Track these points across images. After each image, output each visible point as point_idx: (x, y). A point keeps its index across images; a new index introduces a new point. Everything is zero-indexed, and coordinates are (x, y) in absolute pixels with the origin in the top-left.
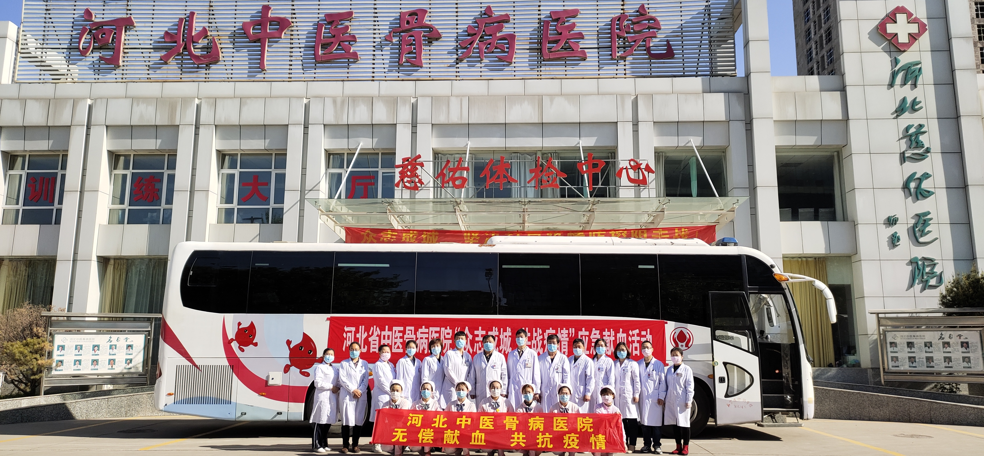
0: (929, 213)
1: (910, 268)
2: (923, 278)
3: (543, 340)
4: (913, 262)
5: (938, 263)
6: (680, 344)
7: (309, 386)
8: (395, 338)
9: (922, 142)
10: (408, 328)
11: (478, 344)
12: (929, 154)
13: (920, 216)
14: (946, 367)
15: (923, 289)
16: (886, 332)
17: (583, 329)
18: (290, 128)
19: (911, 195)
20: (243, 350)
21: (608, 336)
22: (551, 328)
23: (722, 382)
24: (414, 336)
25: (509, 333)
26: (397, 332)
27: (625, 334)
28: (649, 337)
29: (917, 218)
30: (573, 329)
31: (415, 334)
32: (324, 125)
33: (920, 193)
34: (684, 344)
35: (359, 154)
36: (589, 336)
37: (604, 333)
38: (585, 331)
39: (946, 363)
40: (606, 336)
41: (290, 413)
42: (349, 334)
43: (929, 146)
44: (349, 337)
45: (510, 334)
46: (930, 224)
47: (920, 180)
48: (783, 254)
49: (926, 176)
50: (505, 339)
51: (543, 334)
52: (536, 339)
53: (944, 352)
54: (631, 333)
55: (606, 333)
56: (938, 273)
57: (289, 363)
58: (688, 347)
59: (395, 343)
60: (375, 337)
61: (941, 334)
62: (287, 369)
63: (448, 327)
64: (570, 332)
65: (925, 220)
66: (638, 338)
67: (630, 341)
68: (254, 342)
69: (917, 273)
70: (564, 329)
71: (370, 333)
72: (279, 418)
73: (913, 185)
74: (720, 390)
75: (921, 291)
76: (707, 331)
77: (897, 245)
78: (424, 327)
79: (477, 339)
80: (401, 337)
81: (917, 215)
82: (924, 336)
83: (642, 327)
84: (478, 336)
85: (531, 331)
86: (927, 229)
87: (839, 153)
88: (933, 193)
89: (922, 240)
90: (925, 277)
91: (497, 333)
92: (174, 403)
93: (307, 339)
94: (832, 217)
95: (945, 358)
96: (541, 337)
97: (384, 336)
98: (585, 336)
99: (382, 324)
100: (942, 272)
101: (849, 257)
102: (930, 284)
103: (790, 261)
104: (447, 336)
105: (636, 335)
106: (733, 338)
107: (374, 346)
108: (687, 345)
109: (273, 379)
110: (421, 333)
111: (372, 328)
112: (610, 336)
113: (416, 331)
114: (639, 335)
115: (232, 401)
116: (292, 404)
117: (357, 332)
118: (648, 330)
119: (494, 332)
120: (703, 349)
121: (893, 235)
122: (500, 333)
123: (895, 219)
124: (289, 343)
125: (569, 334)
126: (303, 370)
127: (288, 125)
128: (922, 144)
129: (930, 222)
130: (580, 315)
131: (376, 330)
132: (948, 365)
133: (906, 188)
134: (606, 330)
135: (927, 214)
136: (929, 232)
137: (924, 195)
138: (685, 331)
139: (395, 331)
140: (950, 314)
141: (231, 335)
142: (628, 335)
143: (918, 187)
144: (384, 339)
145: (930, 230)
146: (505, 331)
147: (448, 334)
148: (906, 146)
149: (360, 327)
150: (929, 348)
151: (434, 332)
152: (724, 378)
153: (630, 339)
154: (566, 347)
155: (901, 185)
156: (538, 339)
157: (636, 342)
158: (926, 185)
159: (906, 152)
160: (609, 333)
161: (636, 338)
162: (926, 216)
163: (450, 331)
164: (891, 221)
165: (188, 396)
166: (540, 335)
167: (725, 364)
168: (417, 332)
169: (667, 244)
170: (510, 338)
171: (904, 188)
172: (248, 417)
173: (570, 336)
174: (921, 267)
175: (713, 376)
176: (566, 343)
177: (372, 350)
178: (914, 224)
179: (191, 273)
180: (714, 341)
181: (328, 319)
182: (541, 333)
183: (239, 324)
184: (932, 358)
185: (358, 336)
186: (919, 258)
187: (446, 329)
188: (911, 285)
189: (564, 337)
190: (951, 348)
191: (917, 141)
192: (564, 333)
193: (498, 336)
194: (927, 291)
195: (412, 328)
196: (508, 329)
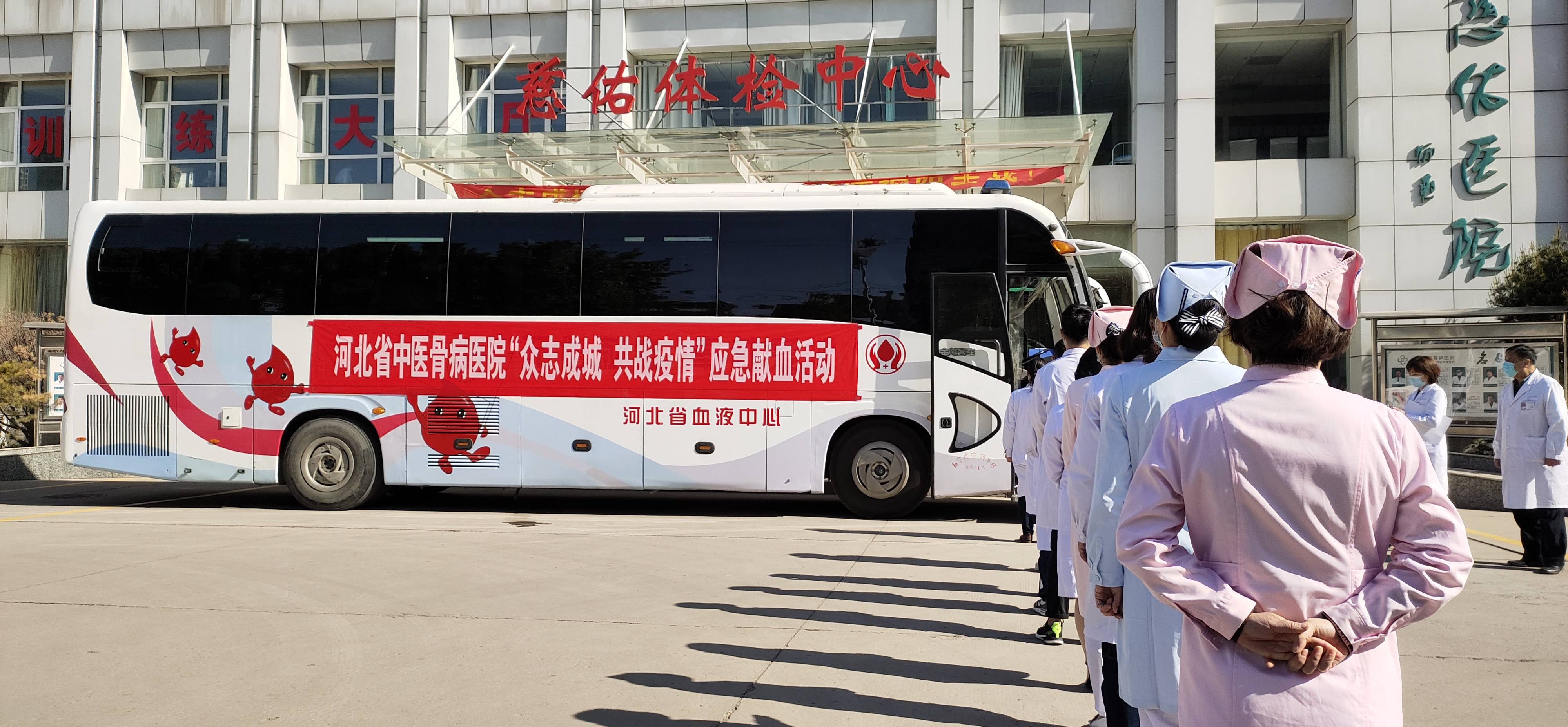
0: (1493, 139)
1: (1449, 238)
2: (1471, 257)
3: (653, 356)
4: (1456, 228)
5: (1502, 230)
6: (882, 363)
7: (284, 429)
8: (415, 354)
9: (1492, 7)
10: (436, 338)
11: (547, 364)
12: (1504, 30)
13: (1475, 145)
14: (1486, 411)
15: (1471, 276)
16: (1387, 351)
17: (720, 339)
18: (398, 23)
19: (1462, 106)
20: (181, 373)
21: (761, 350)
22: (666, 338)
23: (946, 427)
24: (445, 351)
25: (597, 345)
26: (419, 344)
27: (790, 347)
28: (831, 351)
29: (1471, 148)
30: (703, 339)
31: (448, 347)
32: (453, 17)
33: (1480, 102)
34: (889, 363)
35: (506, 65)
36: (729, 351)
37: (754, 346)
38: (723, 342)
39: (1488, 404)
40: (758, 350)
41: (257, 471)
42: (343, 348)
43: (1506, 15)
44: (343, 352)
45: (600, 347)
46: (1493, 159)
47: (1482, 79)
48: (1216, 220)
49: (1495, 70)
50: (591, 356)
51: (653, 347)
52: (641, 356)
53: (1485, 385)
54: (799, 345)
55: (758, 345)
56: (1502, 247)
57: (252, 394)
58: (896, 368)
59: (416, 362)
60: (383, 353)
61: (1483, 354)
62: (248, 403)
63: (500, 337)
64: (698, 344)
65: (1484, 153)
66: (812, 354)
67: (798, 358)
68: (198, 359)
69: (1461, 249)
70: (688, 338)
71: (377, 347)
72: (241, 478)
73: (1467, 88)
74: (942, 439)
75: (1467, 280)
76: (925, 339)
77: (1429, 199)
78: (460, 336)
79: (546, 356)
80: (424, 353)
81: (1470, 143)
82: (1452, 357)
83: (818, 334)
84: (547, 350)
85: (633, 343)
86: (1486, 170)
87: (1341, 34)
88: (1505, 102)
89: (1475, 188)
90: (1476, 255)
91: (579, 347)
92: (88, 453)
93: (278, 357)
94: (1324, 153)
95: (1486, 395)
96: (650, 352)
97: (399, 351)
98: (723, 350)
99: (394, 332)
100: (1508, 247)
101: (1345, 221)
102: (1484, 267)
103: (1238, 231)
104: (498, 351)
105: (807, 349)
106: (974, 353)
107: (383, 367)
108: (894, 366)
109: (228, 418)
110: (457, 346)
111: (379, 338)
112: (764, 350)
113: (449, 342)
114: (813, 348)
115: (170, 451)
116: (259, 458)
117: (356, 344)
118: (830, 340)
119: (575, 344)
120: (916, 371)
121: (1421, 180)
122: (583, 347)
123: (1428, 152)
124: (250, 361)
125: (695, 347)
126: (273, 405)
127: (394, 19)
128: (1492, 10)
129: (1494, 156)
130: (714, 315)
131: (386, 341)
132: (1489, 408)
133: (1455, 94)
134: (758, 339)
135: (1490, 140)
136: (1491, 173)
137: (1488, 107)
138: (892, 342)
139: (416, 343)
140: (1509, 319)
141: (164, 349)
142: (795, 349)
143: (1477, 91)
144: (398, 355)
145: (1493, 169)
146: (591, 342)
147: (500, 347)
148: (1461, 15)
149: (361, 336)
150: (1459, 377)
151: (476, 344)
152: (949, 420)
153: (797, 355)
154: (691, 368)
155: (1445, 89)
156: (644, 355)
157: (807, 360)
158: (1492, 87)
159: (1459, 27)
160: (762, 346)
161: (808, 354)
162: (1489, 144)
163: (503, 343)
164: (1421, 156)
165: (106, 442)
166: (648, 349)
167: (953, 396)
168: (451, 345)
169: (876, 193)
170: (599, 354)
171: (1450, 95)
172: (196, 476)
173: (698, 350)
174: (1469, 237)
175: (932, 418)
176: (691, 362)
177: (379, 374)
178: (1463, 160)
179: (103, 251)
180: (935, 358)
181: (310, 323)
182: (649, 346)
183: (175, 331)
184: (1463, 395)
185: (358, 350)
186: (1468, 222)
187: (497, 339)
188: (1449, 269)
189: (688, 351)
190: (1498, 378)
191: (1484, 6)
192: (688, 346)
193: (580, 351)
194: (1478, 280)
195: (443, 338)
196: (597, 339)
